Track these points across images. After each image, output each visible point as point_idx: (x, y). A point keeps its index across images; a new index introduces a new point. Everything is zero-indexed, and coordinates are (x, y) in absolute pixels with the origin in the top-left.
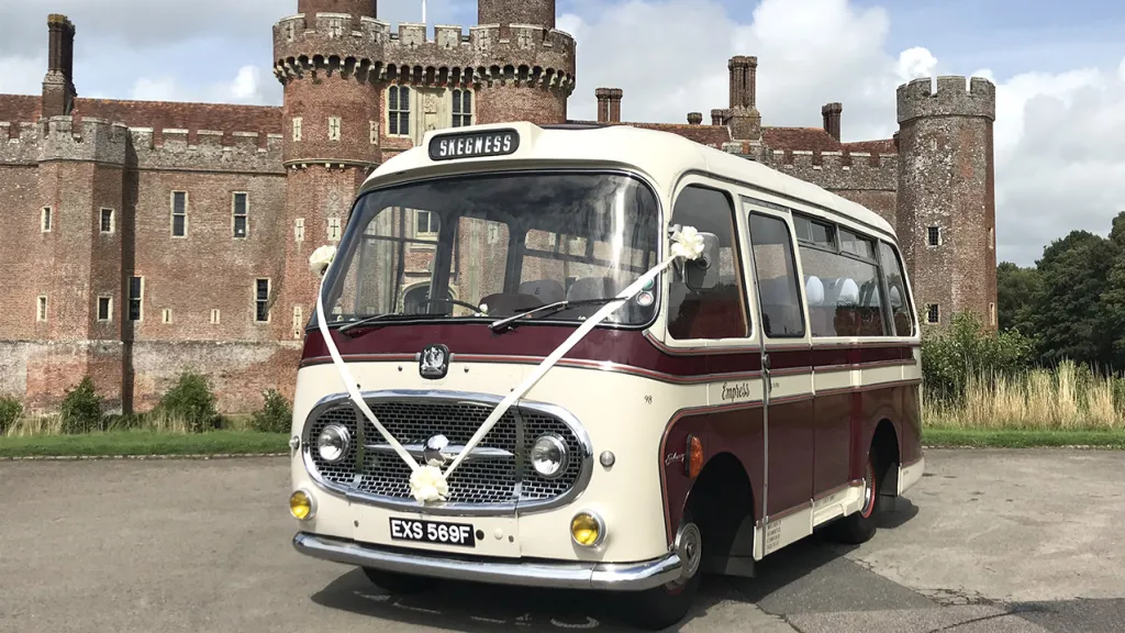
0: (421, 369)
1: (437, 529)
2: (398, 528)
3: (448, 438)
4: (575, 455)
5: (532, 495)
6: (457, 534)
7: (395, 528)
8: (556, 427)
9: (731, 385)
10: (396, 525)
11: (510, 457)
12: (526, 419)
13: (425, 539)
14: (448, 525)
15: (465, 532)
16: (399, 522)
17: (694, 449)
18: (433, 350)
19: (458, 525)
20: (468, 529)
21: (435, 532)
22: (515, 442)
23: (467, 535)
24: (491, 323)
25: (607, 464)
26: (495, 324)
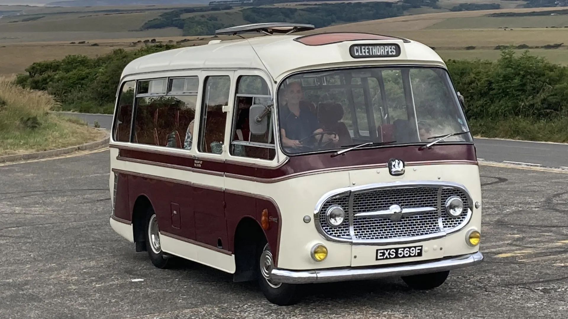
0: (390, 171)
1: (403, 251)
2: (381, 254)
4: (466, 205)
5: (449, 227)
6: (414, 251)
7: (379, 254)
8: (457, 193)
10: (381, 253)
11: (434, 210)
13: (397, 257)
14: (410, 248)
15: (418, 250)
16: (382, 251)
18: (397, 161)
19: (415, 247)
20: (420, 248)
21: (402, 252)
22: (436, 203)
23: (419, 251)
25: (477, 207)
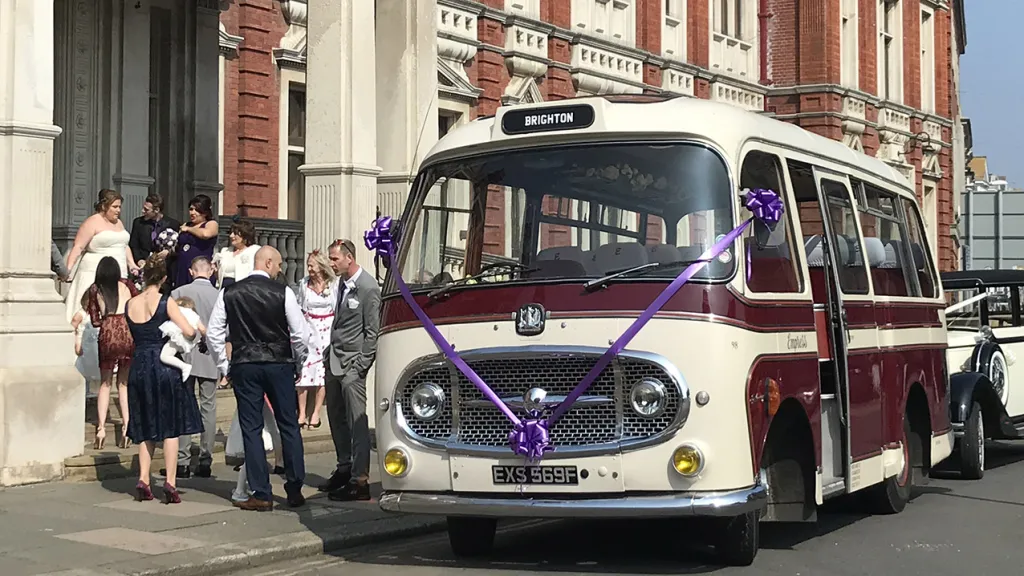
0: (517, 327)
1: (541, 472)
2: (501, 475)
3: (546, 390)
4: (673, 396)
5: (634, 435)
6: (562, 475)
7: (497, 475)
8: (654, 372)
9: (794, 335)
10: (499, 472)
11: (609, 402)
12: (624, 367)
13: (527, 482)
14: (553, 468)
15: (569, 472)
16: (501, 469)
17: (772, 390)
18: (530, 309)
19: (563, 467)
20: (572, 469)
21: (539, 474)
22: (613, 388)
23: (572, 475)
24: (587, 282)
25: (702, 402)
26: (590, 283)
